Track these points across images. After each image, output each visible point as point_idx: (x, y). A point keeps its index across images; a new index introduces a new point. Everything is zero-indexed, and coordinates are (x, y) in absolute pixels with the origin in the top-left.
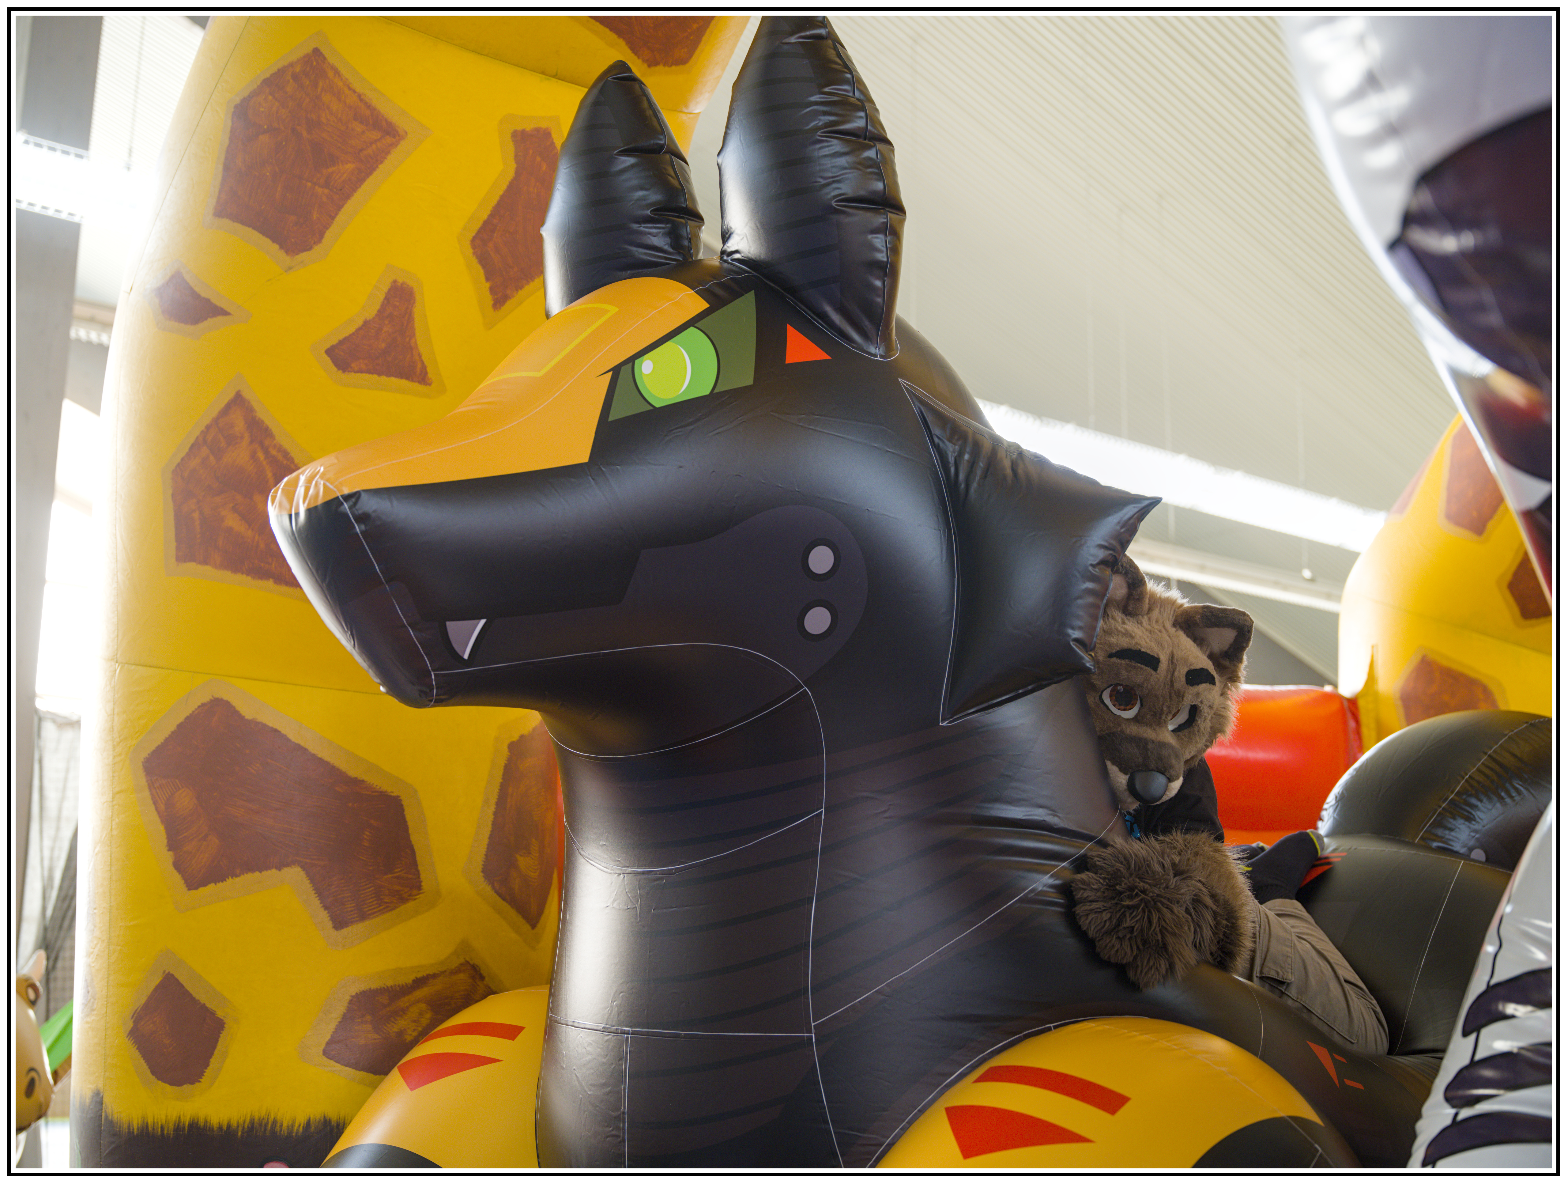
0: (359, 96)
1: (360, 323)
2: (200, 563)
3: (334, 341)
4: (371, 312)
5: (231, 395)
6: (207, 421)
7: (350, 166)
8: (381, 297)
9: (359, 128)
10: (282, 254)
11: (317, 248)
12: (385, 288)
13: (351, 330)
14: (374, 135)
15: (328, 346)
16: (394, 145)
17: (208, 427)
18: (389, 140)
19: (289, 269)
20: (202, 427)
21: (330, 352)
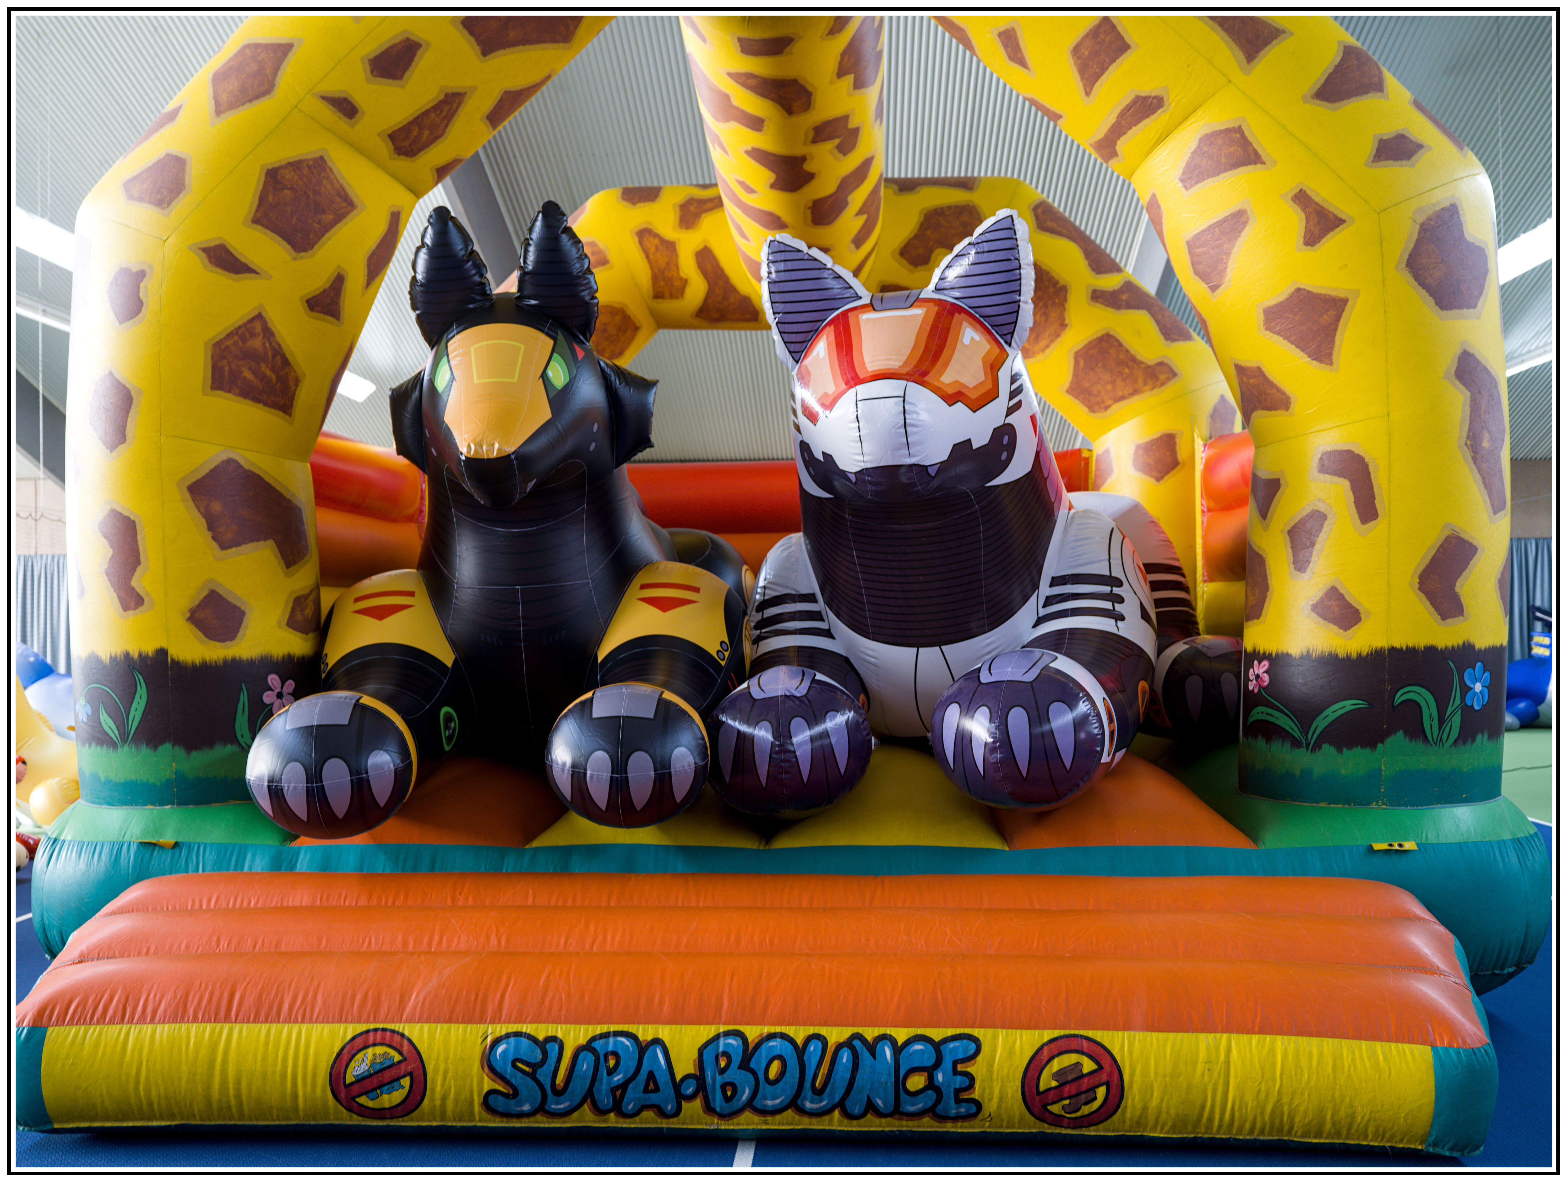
0: (341, 185)
1: (322, 289)
2: (226, 391)
3: (310, 296)
4: (327, 286)
5: (255, 313)
6: (240, 323)
7: (331, 217)
8: (332, 279)
9: (338, 200)
10: (292, 251)
11: (310, 252)
12: (335, 275)
13: (318, 292)
14: (344, 204)
15: (307, 298)
16: (352, 211)
17: (240, 327)
18: (350, 208)
19: (295, 259)
20: (236, 326)
21: (308, 301)
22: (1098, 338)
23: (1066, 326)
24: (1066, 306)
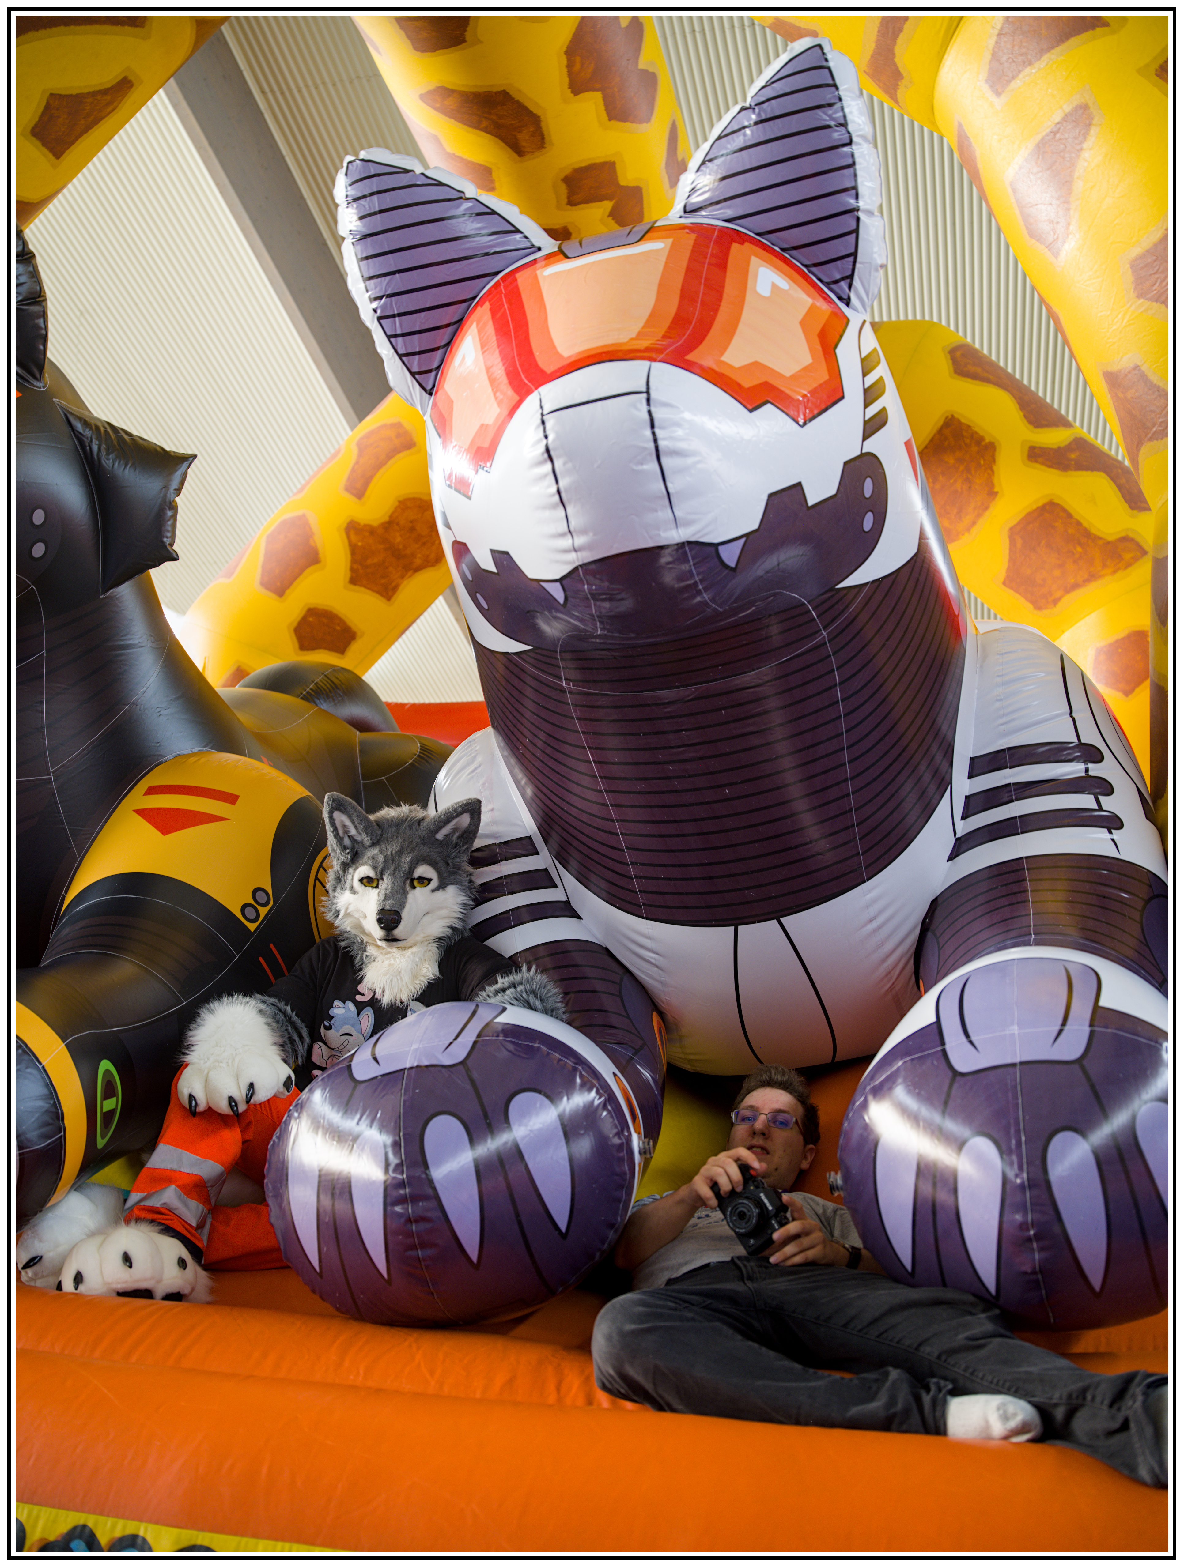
22: (1038, 508)
23: (997, 493)
24: (995, 468)
